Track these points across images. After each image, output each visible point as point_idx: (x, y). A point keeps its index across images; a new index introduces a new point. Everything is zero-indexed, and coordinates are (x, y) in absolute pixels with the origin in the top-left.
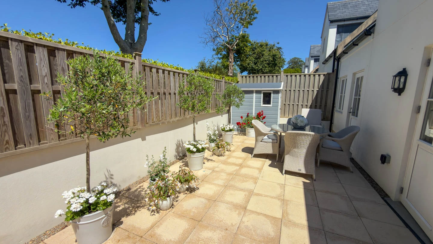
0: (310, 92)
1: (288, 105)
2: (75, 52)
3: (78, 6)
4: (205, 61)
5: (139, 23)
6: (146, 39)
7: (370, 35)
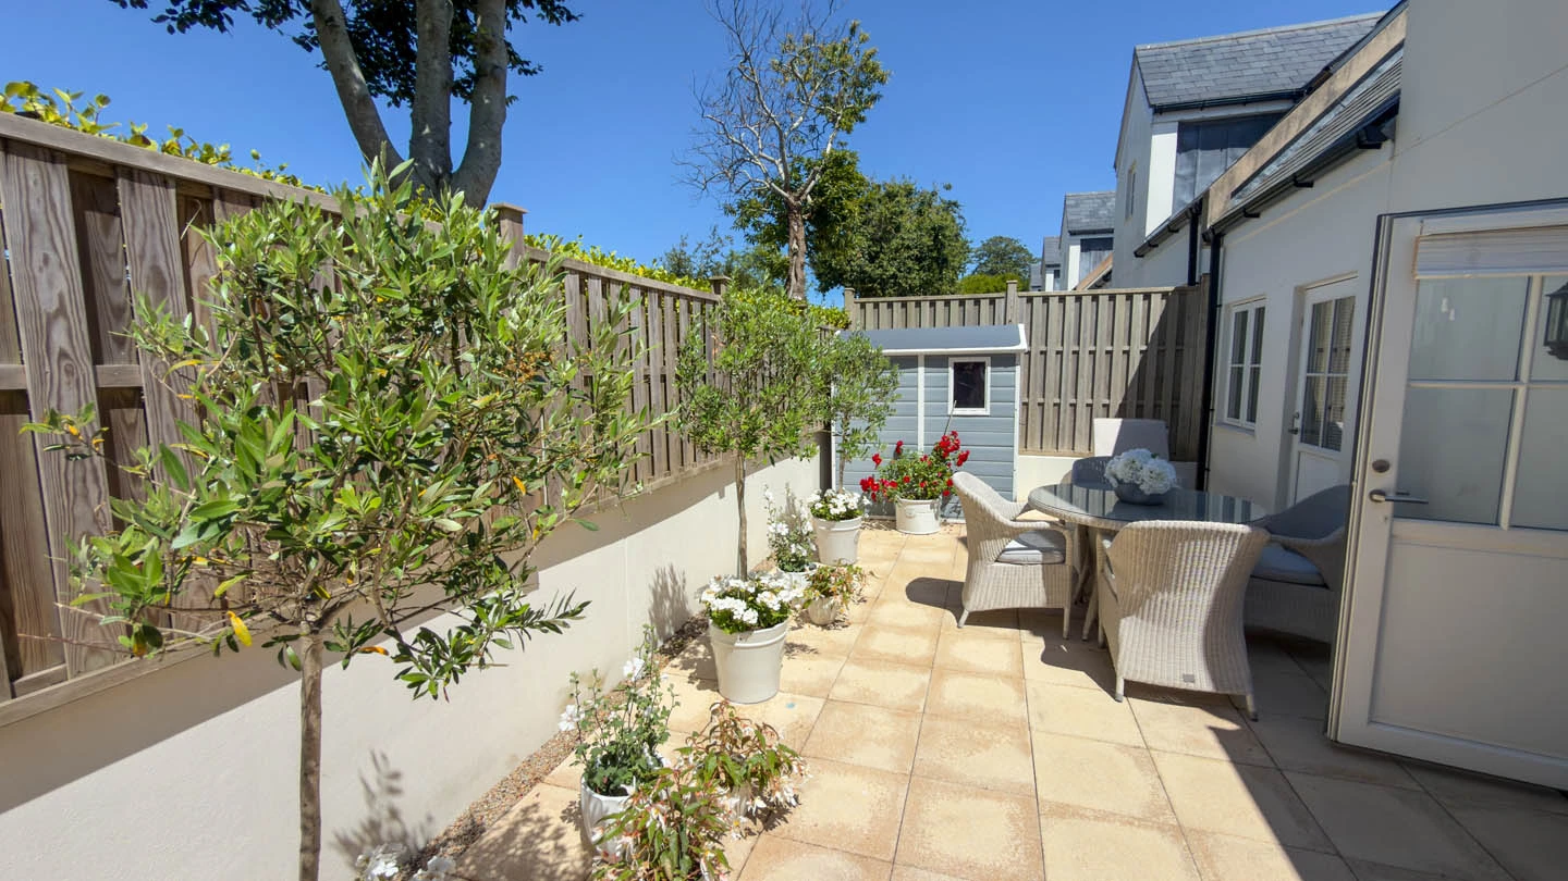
0: (1119, 359)
1: (1039, 409)
2: (225, 194)
3: (198, 24)
4: (685, 249)
5: (468, 97)
6: (497, 161)
7: (1378, 146)
